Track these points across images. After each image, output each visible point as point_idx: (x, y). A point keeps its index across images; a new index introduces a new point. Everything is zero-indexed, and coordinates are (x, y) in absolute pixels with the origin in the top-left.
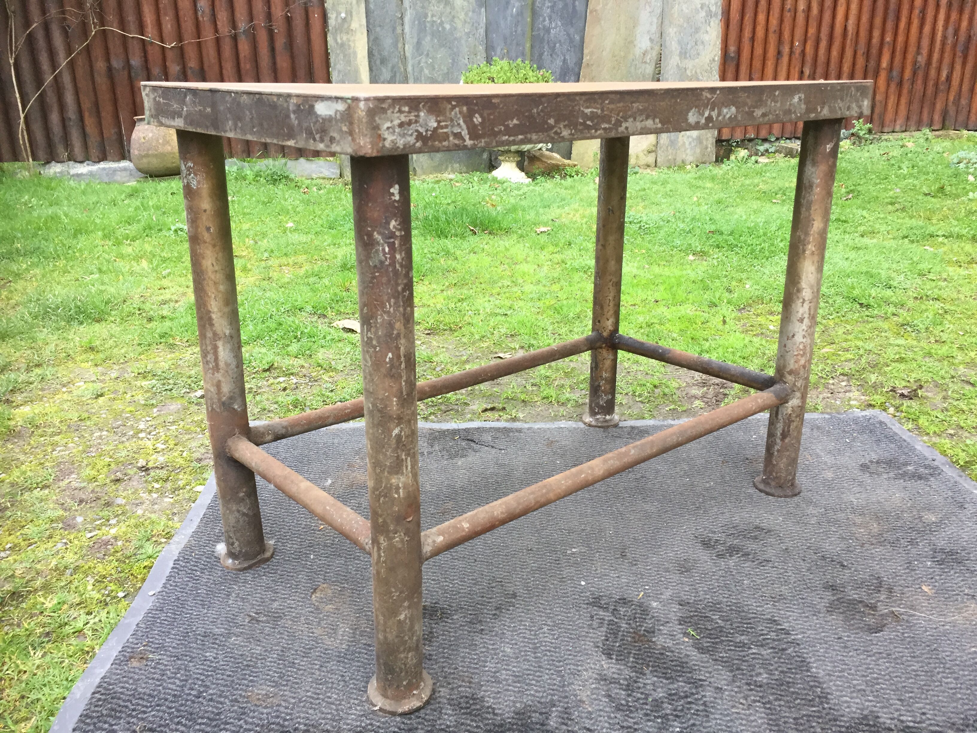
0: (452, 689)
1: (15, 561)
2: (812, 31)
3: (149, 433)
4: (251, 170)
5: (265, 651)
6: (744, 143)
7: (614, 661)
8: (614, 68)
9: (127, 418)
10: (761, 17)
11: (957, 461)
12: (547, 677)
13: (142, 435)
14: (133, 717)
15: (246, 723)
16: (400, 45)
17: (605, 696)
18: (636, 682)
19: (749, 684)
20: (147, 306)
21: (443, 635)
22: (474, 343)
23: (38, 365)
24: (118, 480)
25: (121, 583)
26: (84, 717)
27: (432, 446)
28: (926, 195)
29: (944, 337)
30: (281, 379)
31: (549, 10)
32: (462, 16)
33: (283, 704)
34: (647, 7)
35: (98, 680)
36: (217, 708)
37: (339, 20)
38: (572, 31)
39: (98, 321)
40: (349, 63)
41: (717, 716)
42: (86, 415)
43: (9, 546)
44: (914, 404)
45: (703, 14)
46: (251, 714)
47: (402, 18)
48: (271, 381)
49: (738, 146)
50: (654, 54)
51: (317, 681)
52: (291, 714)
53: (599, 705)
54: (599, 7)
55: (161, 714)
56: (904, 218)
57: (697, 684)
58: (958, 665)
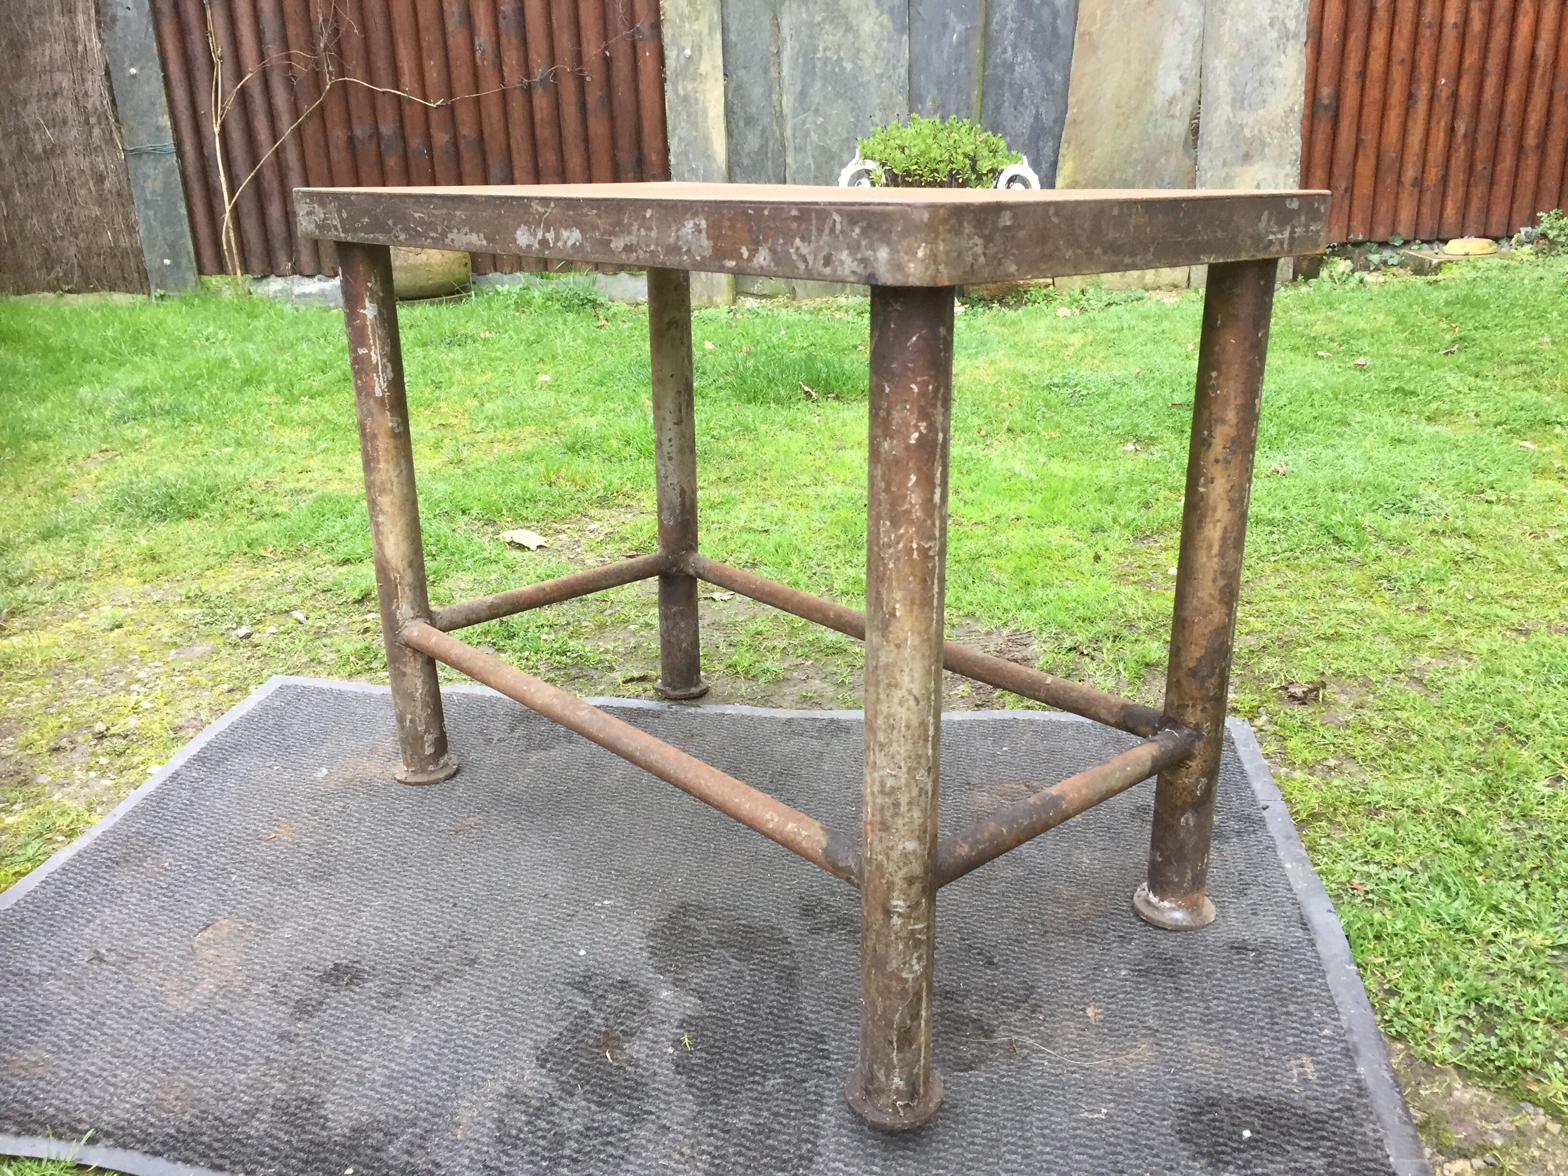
0: (292, 1086)
2: (1471, 58)
3: (145, 685)
4: (542, 290)
5: (80, 1004)
6: (1342, 250)
7: (544, 1071)
8: (1118, 126)
9: (131, 661)
10: (1379, 38)
11: (1299, 812)
12: (434, 1083)
13: (133, 687)
16: (775, 97)
17: (494, 1120)
18: (553, 1104)
19: (713, 1127)
20: (266, 498)
21: (335, 1009)
24: (57, 750)
27: (512, 731)
29: (1437, 600)
31: (1012, 36)
32: (871, 48)
33: (49, 1076)
34: (1177, 24)
37: (682, 61)
38: (1050, 67)
40: (695, 125)
42: (80, 654)
44: (1301, 712)
45: (1274, 34)
47: (778, 54)
49: (1334, 254)
50: (1188, 102)
51: (116, 1052)
53: (476, 1132)
54: (1094, 29)
57: (636, 1118)
58: (1044, 1136)
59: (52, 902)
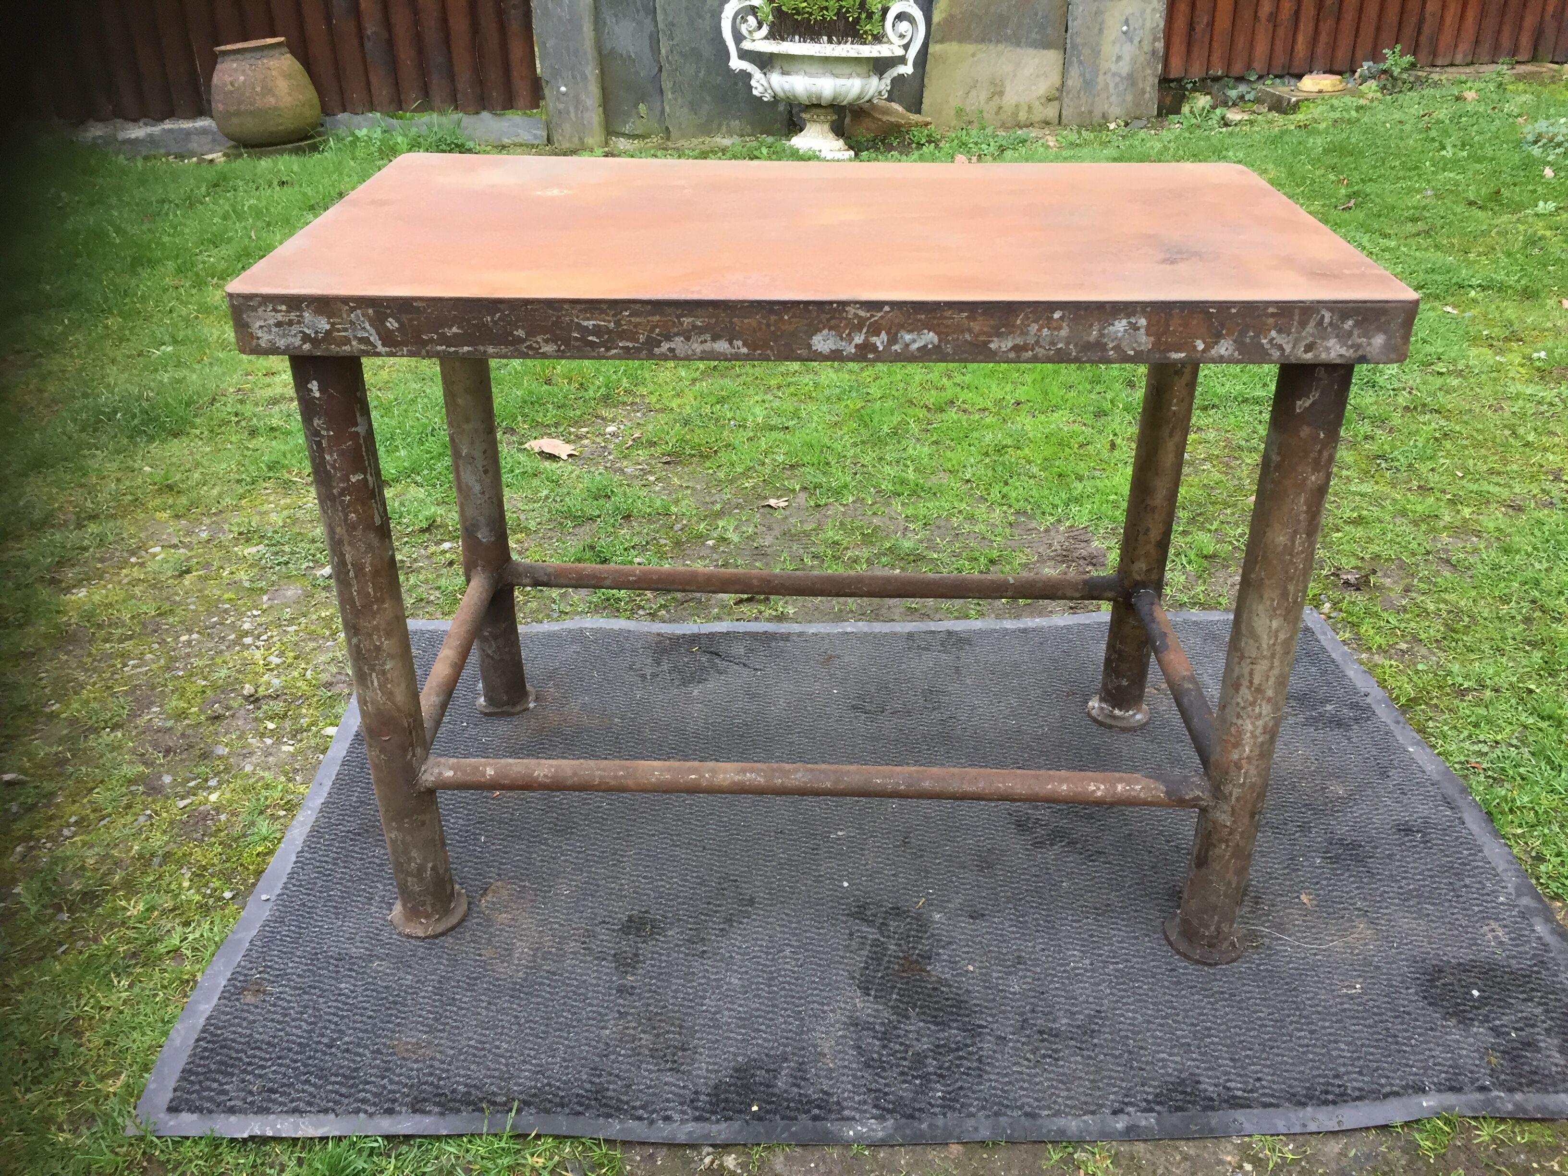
0: (657, 1036)
1: (84, 844)
3: (258, 638)
4: (405, 135)
5: (418, 982)
6: (1204, 85)
7: (871, 998)
9: (226, 611)
11: (1397, 697)
12: (782, 1020)
13: (248, 640)
14: (249, 1073)
15: (391, 1082)
17: (853, 1048)
18: (895, 1028)
19: (1041, 1032)
20: (248, 409)
21: (652, 959)
22: (731, 482)
23: (93, 517)
24: (217, 718)
25: (227, 877)
26: (187, 1073)
27: (659, 664)
28: (1471, 203)
29: (1433, 478)
30: (446, 545)
33: (438, 1056)
35: (202, 1021)
36: (354, 1061)
39: (176, 435)
41: (993, 1077)
42: (166, 606)
43: (73, 819)
44: (1360, 598)
46: (398, 1071)
48: (433, 549)
49: (1195, 89)
51: (482, 1025)
52: (448, 1071)
53: (843, 1059)
55: (283, 1069)
56: (1426, 249)
57: (975, 1032)
58: (1319, 1013)
59: (320, 884)
